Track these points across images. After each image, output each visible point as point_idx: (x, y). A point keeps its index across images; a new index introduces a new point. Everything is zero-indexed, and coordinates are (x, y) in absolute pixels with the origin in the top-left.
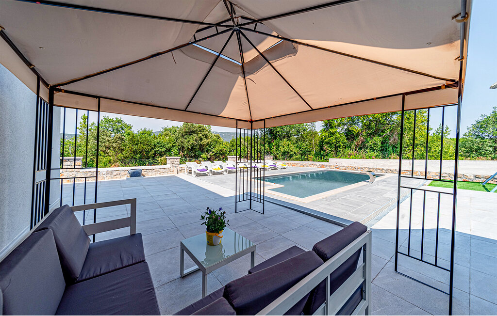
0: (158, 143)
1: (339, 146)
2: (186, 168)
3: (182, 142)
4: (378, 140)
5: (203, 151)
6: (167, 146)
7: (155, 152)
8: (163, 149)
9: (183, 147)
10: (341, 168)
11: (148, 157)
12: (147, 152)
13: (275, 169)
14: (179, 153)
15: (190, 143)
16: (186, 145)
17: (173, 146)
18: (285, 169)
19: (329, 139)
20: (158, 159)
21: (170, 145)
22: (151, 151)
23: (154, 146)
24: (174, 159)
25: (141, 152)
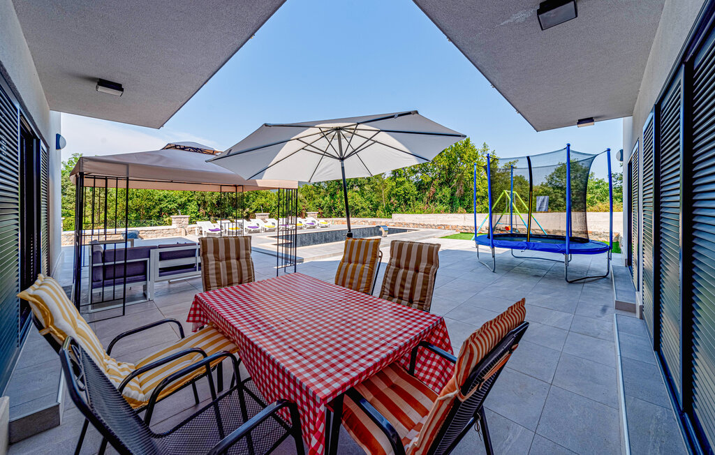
0: (165, 197)
1: (409, 199)
2: (196, 229)
3: (203, 195)
4: (447, 191)
5: (236, 207)
6: (179, 201)
7: (161, 209)
8: (174, 206)
9: (205, 202)
10: (391, 224)
11: (150, 216)
12: (148, 209)
13: (314, 228)
14: (199, 210)
15: (215, 196)
16: (208, 198)
17: (189, 201)
18: (327, 227)
19: (397, 189)
20: (165, 220)
21: (183, 199)
22: (154, 207)
23: (159, 200)
24: (181, 218)
25: (137, 210)
